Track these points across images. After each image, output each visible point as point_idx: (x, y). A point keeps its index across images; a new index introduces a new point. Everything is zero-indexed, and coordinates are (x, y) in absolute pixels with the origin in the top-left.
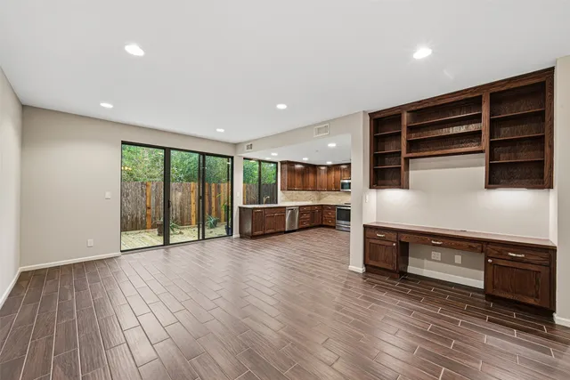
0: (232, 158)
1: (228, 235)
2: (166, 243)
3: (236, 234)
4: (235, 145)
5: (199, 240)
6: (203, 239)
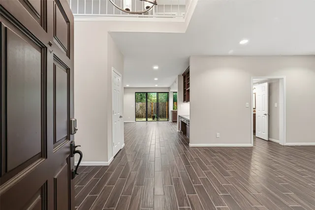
0: (169, 93)
2: (147, 120)
4: (169, 88)
6: (158, 120)
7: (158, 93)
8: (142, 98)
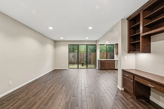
0: (96, 45)
1: (95, 68)
2: (78, 68)
3: (97, 68)
4: (96, 41)
5: (86, 68)
6: (87, 68)
7: (87, 45)
8: (73, 50)
